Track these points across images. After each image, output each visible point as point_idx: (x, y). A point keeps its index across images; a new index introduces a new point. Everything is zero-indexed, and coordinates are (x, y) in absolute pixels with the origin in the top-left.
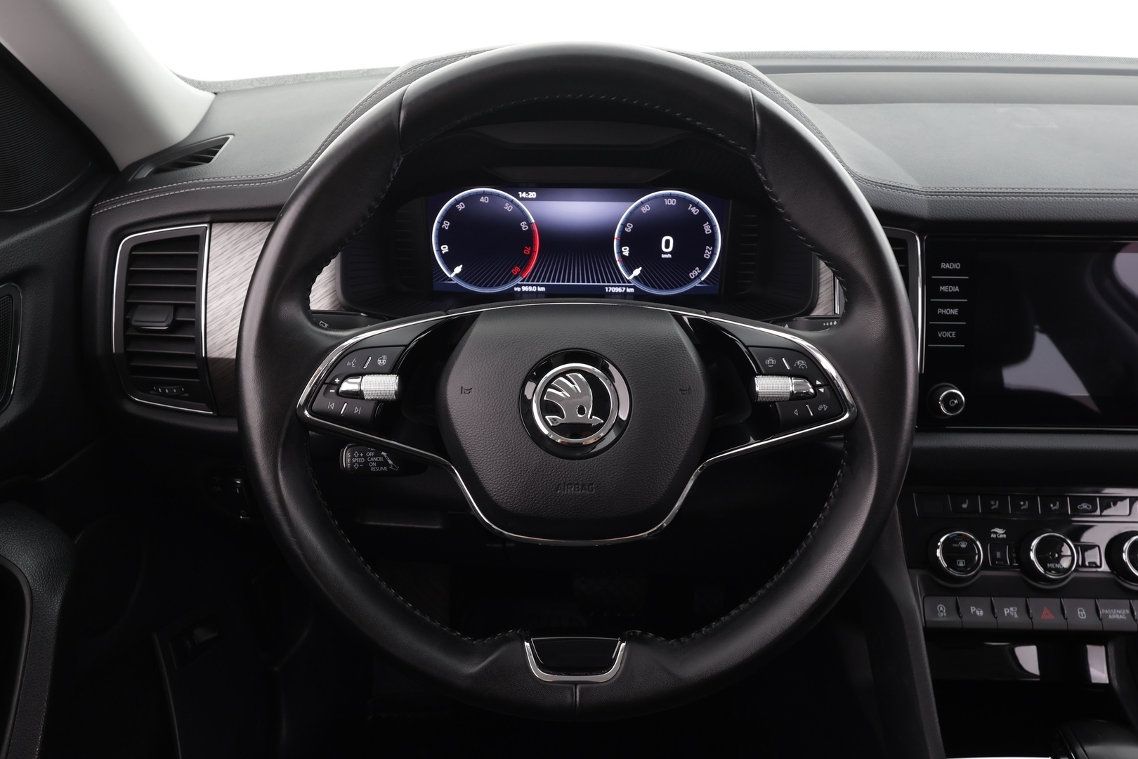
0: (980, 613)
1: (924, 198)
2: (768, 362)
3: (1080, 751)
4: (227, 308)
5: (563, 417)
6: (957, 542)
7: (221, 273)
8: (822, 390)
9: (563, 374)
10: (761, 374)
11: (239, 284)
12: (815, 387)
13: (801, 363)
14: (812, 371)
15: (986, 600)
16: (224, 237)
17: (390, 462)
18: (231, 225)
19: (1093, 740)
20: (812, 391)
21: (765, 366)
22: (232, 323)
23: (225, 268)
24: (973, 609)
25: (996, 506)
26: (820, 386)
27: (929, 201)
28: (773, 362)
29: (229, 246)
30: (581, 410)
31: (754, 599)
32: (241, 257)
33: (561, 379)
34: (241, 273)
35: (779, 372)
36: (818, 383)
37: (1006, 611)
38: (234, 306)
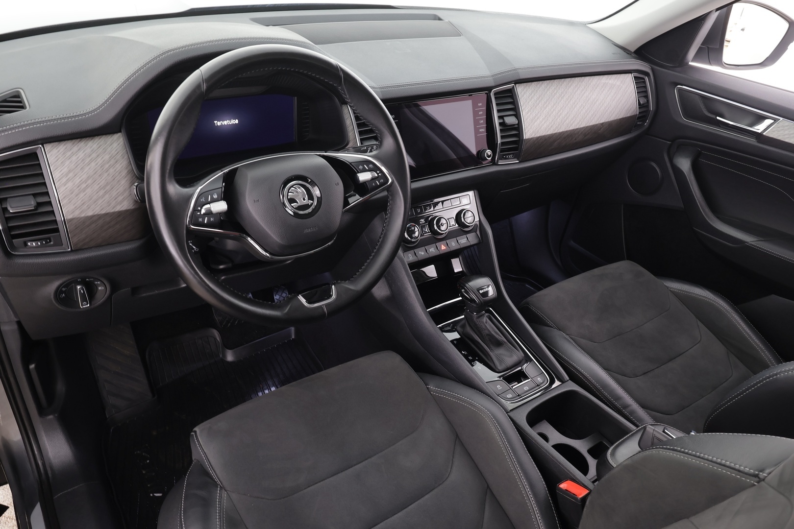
0: (423, 253)
1: (379, 90)
2: (360, 167)
3: (467, 285)
4: (71, 190)
5: (298, 203)
6: (411, 228)
7: (61, 171)
8: (380, 174)
9: (292, 186)
10: (358, 172)
11: (74, 175)
12: (378, 174)
13: (371, 166)
14: (376, 169)
15: (423, 248)
16: (55, 151)
17: (194, 247)
18: (57, 143)
19: (470, 281)
20: (376, 175)
21: (360, 169)
22: (77, 197)
23: (62, 168)
24: (420, 253)
25: (419, 211)
26: (379, 173)
27: (381, 92)
28: (362, 167)
29: (60, 156)
30: (304, 199)
31: (371, 257)
32: (70, 161)
33: (292, 188)
34: (74, 169)
35: (364, 171)
36: (378, 172)
37: (431, 250)
38: (75, 188)
